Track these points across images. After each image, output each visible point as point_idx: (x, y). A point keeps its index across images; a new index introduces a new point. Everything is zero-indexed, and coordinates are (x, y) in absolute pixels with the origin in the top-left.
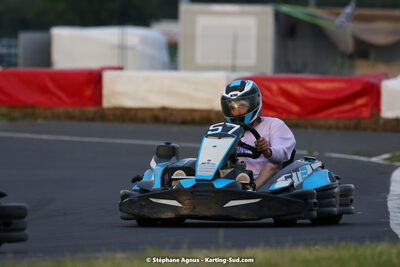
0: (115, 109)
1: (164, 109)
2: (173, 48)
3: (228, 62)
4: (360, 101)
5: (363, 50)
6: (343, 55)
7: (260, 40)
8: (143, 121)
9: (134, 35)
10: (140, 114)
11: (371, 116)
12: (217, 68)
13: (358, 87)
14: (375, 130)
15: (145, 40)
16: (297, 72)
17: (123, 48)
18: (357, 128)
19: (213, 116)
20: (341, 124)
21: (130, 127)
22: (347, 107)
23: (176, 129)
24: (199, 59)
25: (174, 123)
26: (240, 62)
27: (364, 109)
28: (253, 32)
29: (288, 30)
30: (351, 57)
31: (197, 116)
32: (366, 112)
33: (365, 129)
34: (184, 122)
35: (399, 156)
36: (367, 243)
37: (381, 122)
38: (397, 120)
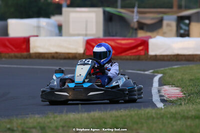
0: (36, 53)
1: (56, 53)
2: (60, 27)
3: (84, 32)
4: (140, 48)
5: (142, 26)
6: (132, 28)
7: (97, 22)
8: (48, 58)
9: (43, 21)
10: (46, 55)
11: (145, 54)
12: (79, 35)
13: (139, 42)
14: (146, 60)
15: (48, 24)
16: (113, 36)
17: (39, 27)
18: (139, 59)
19: (77, 56)
20: (132, 57)
21: (42, 61)
22: (134, 51)
23: (62, 61)
24: (71, 32)
25: (61, 59)
26: (89, 32)
27: (142, 51)
28: (94, 20)
29: (109, 19)
30: (136, 30)
31: (70, 56)
32: (142, 52)
33: (142, 60)
34: (65, 58)
35: (157, 71)
36: (142, 108)
37: (149, 57)
38: (156, 56)
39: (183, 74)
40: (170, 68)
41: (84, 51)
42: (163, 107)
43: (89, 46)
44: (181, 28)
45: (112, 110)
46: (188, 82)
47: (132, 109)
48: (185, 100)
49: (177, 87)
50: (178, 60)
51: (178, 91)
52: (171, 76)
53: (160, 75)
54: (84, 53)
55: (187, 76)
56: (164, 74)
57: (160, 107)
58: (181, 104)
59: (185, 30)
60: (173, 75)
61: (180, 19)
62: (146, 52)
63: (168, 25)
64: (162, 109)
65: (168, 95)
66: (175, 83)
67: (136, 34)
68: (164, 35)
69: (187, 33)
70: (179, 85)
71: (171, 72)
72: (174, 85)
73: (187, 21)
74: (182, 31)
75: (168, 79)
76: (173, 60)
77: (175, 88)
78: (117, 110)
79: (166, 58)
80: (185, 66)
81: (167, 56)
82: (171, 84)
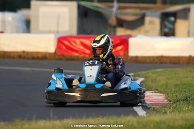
1: (24, 52)
2: (28, 24)
3: (55, 29)
4: (119, 48)
5: (121, 23)
6: (110, 25)
7: (70, 18)
8: (13, 58)
10: (12, 54)
11: (124, 55)
12: (50, 32)
13: (118, 42)
14: (126, 62)
15: (14, 19)
16: (88, 34)
17: (4, 22)
19: (48, 55)
23: (30, 61)
24: (41, 27)
25: (28, 59)
26: (61, 29)
27: (121, 52)
28: (67, 15)
29: (84, 14)
30: (115, 27)
31: (40, 55)
32: (121, 53)
34: (33, 58)
35: (138, 74)
36: (122, 116)
37: (129, 58)
38: (137, 57)
39: (168, 78)
40: (153, 71)
41: (56, 50)
42: (145, 116)
43: (61, 44)
44: (166, 27)
45: (88, 117)
46: (173, 87)
47: (111, 116)
48: (170, 107)
49: (161, 93)
50: (161, 63)
51: (162, 97)
52: (154, 80)
53: (141, 80)
54: (55, 53)
55: (172, 81)
56: (146, 77)
57: (142, 115)
58: (165, 112)
59: (170, 29)
60: (156, 80)
61: (165, 16)
62: (126, 53)
63: (151, 23)
64: (144, 117)
65: (151, 101)
66: (159, 89)
67: (115, 32)
68: (147, 33)
69: (172, 32)
70: (162, 90)
71: (154, 76)
72: (158, 90)
73: (172, 19)
74: (166, 30)
75: (150, 83)
76: (156, 63)
77: (159, 94)
78: (93, 117)
79: (148, 60)
80: (169, 69)
81: (149, 57)
82: (154, 89)
